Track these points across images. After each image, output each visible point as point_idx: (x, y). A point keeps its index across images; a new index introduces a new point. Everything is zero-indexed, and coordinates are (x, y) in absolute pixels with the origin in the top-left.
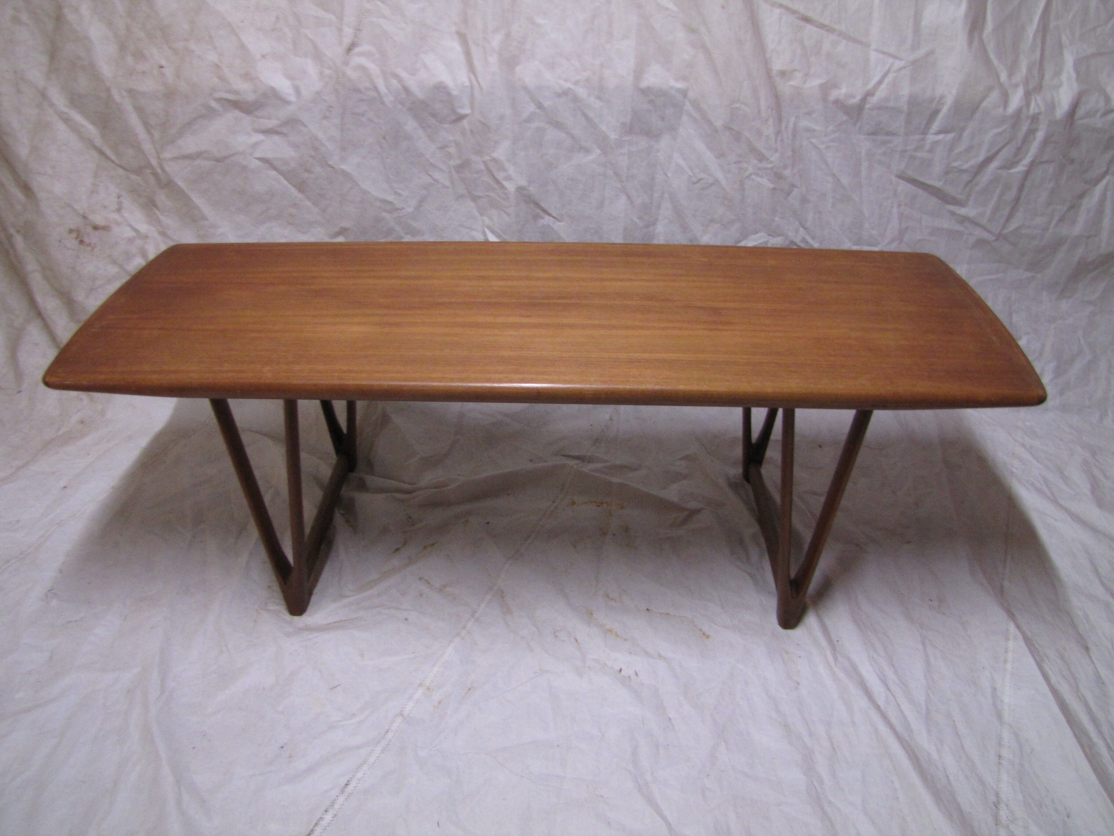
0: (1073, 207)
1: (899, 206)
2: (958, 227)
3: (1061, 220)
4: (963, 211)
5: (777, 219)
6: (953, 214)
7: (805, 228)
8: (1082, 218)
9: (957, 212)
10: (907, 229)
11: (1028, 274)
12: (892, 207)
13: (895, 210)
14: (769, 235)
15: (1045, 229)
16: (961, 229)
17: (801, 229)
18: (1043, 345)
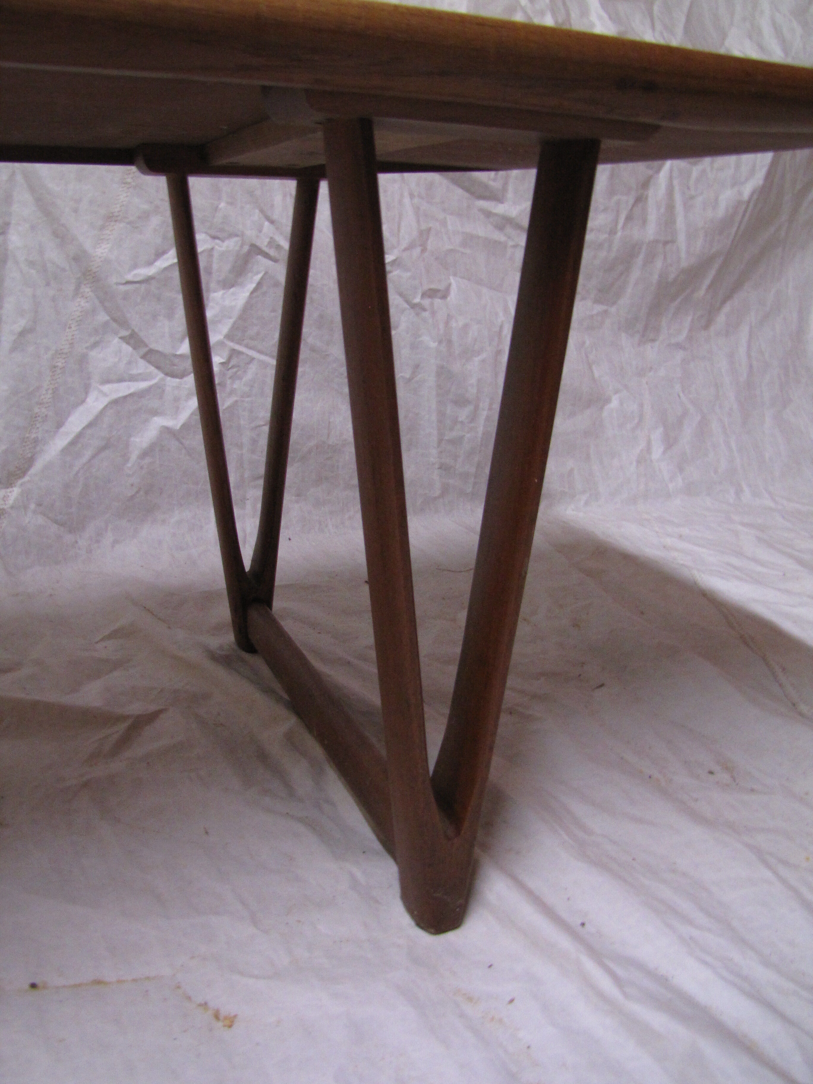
0: (640, 200)
1: (412, 196)
2: (498, 236)
3: (629, 218)
4: (500, 209)
5: (222, 205)
6: (488, 214)
7: (272, 222)
8: (653, 216)
9: (494, 211)
10: (429, 230)
11: (599, 308)
12: (402, 195)
13: (407, 201)
14: (214, 238)
15: (613, 232)
16: (503, 238)
17: (267, 224)
18: (641, 405)
